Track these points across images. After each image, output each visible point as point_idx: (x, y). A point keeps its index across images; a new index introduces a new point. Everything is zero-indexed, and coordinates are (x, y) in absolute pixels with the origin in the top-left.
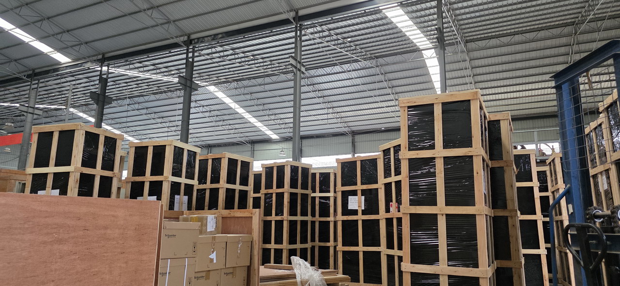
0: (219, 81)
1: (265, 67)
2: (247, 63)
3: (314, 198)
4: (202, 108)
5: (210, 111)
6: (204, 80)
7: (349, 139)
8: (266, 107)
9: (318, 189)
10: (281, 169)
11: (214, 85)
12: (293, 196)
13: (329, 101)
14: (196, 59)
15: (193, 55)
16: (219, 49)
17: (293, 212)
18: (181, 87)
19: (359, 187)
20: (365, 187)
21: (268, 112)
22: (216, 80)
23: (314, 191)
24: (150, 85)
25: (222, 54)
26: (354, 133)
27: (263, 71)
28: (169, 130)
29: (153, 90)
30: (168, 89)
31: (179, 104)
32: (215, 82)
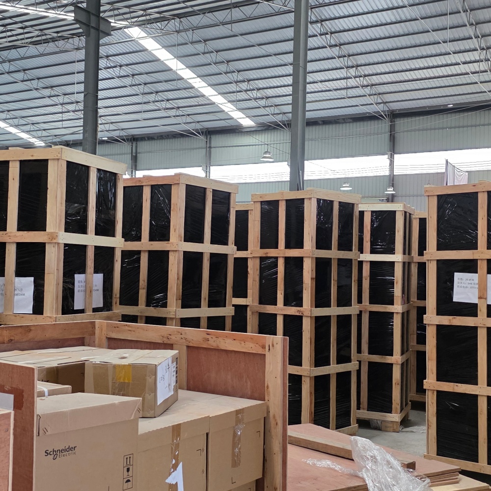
0: (148, 17)
4: (118, 68)
5: (133, 75)
6: (121, 17)
7: (385, 125)
8: (232, 66)
11: (139, 26)
13: (351, 53)
21: (235, 76)
22: (142, 16)
24: (26, 27)
26: (395, 115)
28: (64, 110)
29: (32, 37)
30: (59, 35)
31: (78, 61)
32: (140, 19)
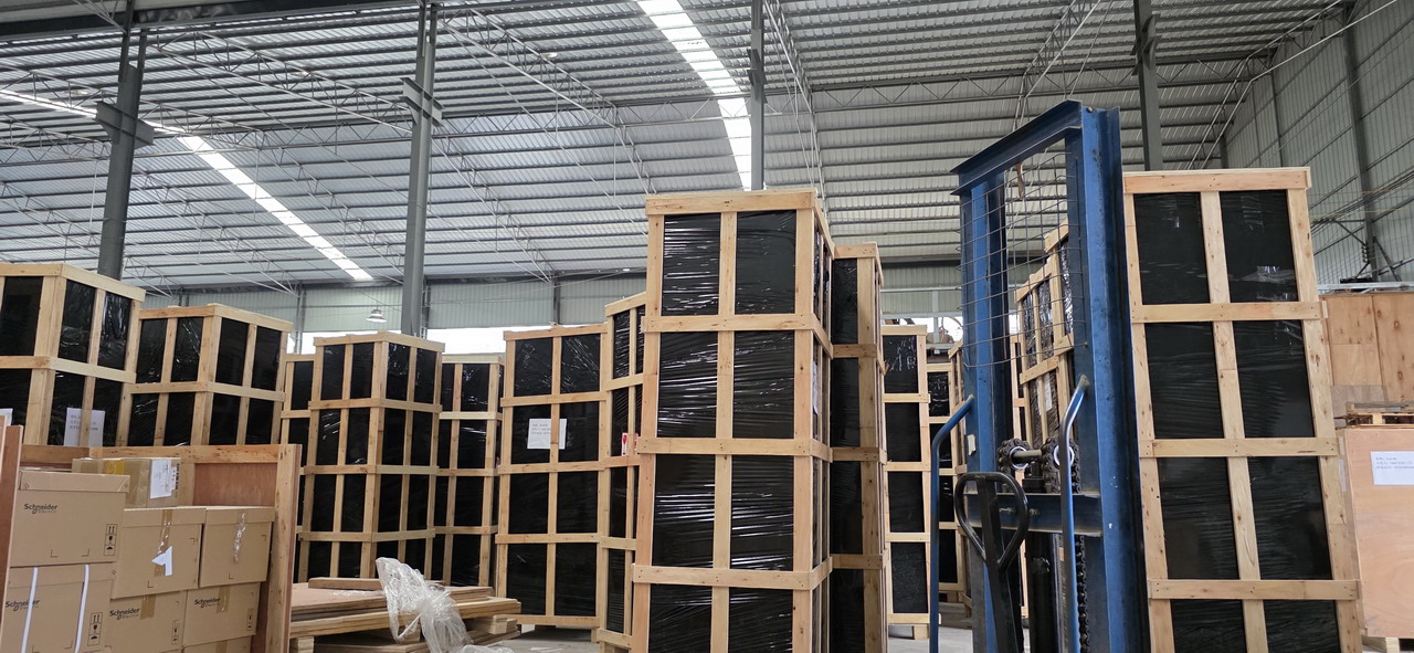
0: (215, 125)
1: (340, 101)
2: (290, 86)
3: (446, 424)
4: (165, 190)
6: (173, 121)
7: (547, 289)
8: (340, 199)
9: (457, 402)
10: (364, 351)
11: (200, 135)
12: (393, 419)
13: (502, 196)
14: (149, 64)
15: (142, 51)
16: (216, 43)
17: (391, 454)
18: (105, 133)
19: (556, 398)
20: (569, 398)
21: (344, 213)
22: (206, 123)
23: (448, 407)
24: (15, 121)
25: (223, 57)
26: (560, 278)
27: (333, 110)
28: (70, 244)
29: (25, 136)
30: (70, 136)
31: (98, 176)
32: (202, 126)
